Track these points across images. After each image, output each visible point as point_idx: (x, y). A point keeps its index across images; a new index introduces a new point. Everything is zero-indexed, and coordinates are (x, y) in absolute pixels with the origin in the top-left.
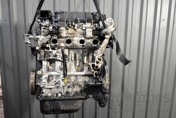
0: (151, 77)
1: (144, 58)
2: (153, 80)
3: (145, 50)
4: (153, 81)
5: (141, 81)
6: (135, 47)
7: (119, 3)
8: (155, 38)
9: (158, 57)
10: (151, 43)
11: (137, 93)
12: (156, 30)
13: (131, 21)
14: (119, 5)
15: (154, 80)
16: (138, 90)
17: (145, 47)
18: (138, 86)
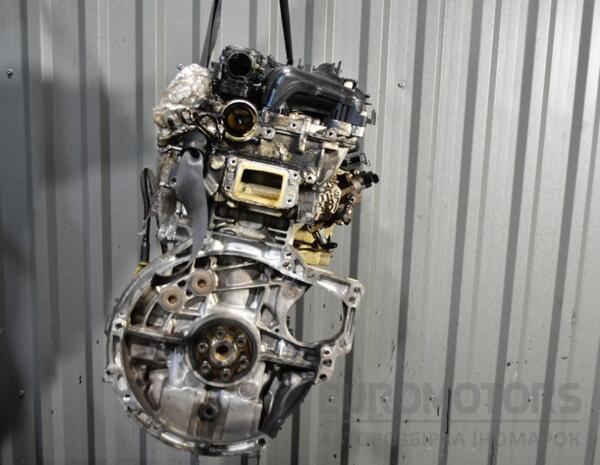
0: (564, 306)
1: (538, 230)
2: (571, 316)
3: (542, 199)
4: (569, 321)
5: (525, 319)
6: (503, 189)
7: (442, 18)
8: (581, 154)
9: (590, 228)
10: (565, 175)
11: (507, 368)
12: (584, 125)
13: (488, 89)
14: (442, 24)
15: (574, 316)
16: (512, 354)
17: (542, 189)
18: (510, 337)
